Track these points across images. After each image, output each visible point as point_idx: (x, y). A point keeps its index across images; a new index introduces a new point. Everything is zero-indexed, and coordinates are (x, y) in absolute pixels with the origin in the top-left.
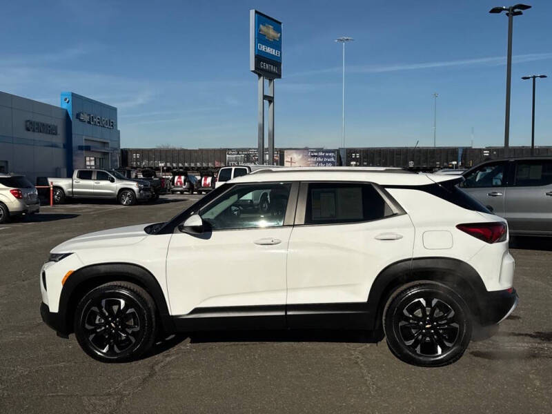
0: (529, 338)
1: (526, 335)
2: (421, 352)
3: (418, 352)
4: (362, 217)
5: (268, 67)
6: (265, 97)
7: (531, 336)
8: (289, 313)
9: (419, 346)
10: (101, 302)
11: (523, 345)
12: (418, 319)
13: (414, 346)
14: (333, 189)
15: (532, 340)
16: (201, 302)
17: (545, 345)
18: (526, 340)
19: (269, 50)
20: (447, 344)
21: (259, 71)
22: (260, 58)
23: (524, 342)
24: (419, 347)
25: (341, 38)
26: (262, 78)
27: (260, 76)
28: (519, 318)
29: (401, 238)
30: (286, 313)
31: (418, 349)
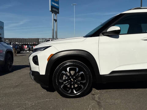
5: (55, 10)
6: (54, 20)
10: (67, 69)
16: (115, 68)
19: (55, 4)
21: (52, 11)
22: (52, 7)
25: (74, 4)
26: (53, 13)
27: (52, 12)
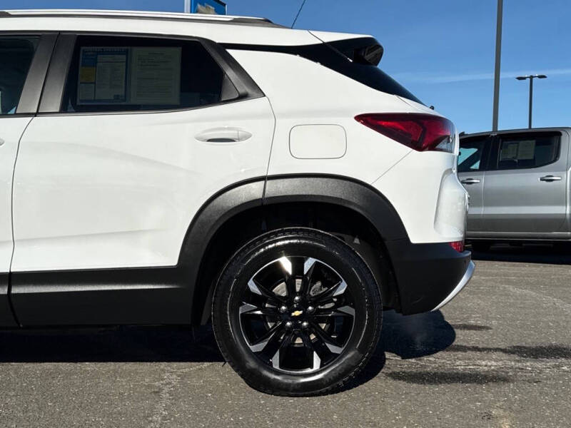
0: (501, 353)
1: (497, 350)
2: (281, 366)
3: (276, 366)
4: (176, 101)
7: (504, 351)
8: (15, 290)
9: (278, 353)
11: (489, 364)
12: (278, 300)
13: (268, 352)
14: (124, 48)
15: (505, 356)
17: (528, 364)
18: (494, 357)
20: (333, 349)
23: (490, 360)
24: (277, 355)
28: (487, 328)
29: (247, 137)
30: (9, 290)
31: (275, 361)
